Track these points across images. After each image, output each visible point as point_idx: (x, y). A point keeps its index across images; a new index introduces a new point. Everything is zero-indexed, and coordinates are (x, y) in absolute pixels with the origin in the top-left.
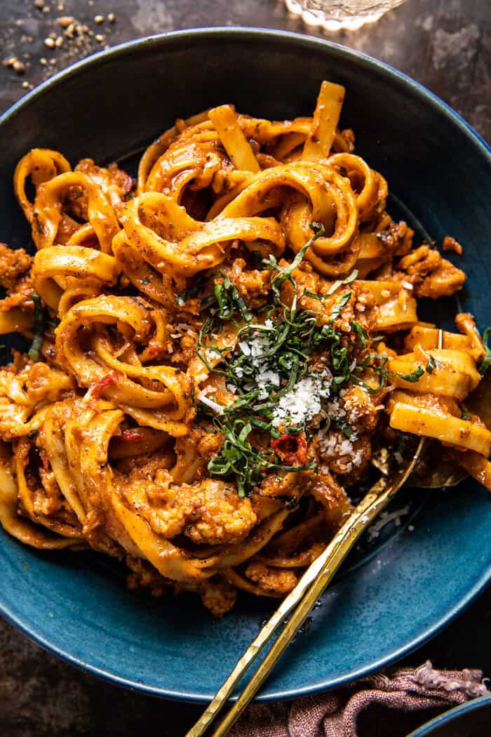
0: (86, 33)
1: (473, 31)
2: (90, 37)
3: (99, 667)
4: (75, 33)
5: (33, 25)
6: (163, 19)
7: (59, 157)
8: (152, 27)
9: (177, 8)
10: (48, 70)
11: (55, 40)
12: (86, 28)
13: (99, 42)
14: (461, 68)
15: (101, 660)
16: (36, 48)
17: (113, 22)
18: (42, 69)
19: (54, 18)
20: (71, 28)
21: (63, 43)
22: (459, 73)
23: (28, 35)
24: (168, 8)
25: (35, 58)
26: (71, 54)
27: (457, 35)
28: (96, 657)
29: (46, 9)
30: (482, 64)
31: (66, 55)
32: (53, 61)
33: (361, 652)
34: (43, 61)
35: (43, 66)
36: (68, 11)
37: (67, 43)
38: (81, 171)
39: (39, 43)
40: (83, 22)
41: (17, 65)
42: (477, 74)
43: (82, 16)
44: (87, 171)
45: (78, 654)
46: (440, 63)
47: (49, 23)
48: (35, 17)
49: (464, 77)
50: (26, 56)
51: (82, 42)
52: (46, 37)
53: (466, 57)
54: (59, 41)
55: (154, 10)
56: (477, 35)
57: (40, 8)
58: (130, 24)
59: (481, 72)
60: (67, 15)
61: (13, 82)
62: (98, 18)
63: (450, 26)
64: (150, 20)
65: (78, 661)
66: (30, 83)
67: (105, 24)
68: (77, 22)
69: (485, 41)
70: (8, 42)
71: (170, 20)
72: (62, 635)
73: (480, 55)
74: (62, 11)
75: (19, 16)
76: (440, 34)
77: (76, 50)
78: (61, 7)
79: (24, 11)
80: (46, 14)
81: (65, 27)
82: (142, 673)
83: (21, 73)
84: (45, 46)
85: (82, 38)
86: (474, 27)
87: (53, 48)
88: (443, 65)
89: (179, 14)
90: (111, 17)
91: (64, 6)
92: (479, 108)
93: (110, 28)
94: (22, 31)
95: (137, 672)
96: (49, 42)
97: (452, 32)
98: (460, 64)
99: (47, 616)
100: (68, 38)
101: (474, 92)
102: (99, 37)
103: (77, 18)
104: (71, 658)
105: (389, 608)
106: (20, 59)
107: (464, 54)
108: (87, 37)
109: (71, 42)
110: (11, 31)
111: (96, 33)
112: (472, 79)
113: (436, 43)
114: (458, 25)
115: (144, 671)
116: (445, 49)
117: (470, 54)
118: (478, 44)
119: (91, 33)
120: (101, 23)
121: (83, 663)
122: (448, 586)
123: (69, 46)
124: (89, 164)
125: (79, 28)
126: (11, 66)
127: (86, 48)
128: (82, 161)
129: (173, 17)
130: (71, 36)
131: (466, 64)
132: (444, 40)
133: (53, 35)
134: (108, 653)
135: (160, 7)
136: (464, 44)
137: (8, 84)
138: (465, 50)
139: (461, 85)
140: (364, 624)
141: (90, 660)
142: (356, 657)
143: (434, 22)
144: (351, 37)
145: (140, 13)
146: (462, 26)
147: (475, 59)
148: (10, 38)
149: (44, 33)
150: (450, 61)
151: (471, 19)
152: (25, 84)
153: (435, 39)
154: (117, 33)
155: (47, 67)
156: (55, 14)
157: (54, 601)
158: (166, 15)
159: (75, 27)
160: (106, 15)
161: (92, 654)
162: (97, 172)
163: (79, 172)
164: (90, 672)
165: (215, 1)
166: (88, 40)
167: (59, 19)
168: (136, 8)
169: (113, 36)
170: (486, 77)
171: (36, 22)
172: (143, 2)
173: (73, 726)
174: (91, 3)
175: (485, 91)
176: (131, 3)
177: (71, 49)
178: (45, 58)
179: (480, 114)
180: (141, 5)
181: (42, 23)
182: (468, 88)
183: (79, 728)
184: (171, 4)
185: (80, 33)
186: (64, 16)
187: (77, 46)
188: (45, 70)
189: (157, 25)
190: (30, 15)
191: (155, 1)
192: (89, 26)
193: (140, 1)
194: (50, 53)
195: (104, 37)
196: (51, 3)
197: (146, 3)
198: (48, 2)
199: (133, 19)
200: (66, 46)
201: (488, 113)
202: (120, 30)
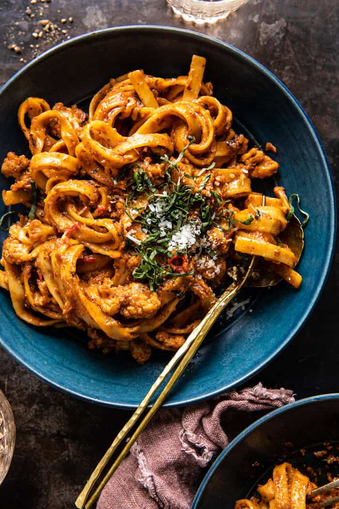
0: (56, 29)
1: (282, 22)
2: (59, 31)
3: (73, 390)
4: (50, 29)
5: (25, 25)
6: (101, 20)
7: (43, 102)
8: (95, 24)
9: (109, 13)
10: (35, 52)
11: (38, 33)
12: (56, 26)
13: (64, 34)
14: (275, 44)
15: (74, 387)
16: (27, 39)
17: (72, 22)
18: (31, 51)
19: (38, 21)
20: (47, 26)
21: (43, 35)
22: (275, 47)
23: (22, 31)
24: (104, 13)
25: (27, 44)
26: (48, 41)
27: (273, 25)
28: (72, 385)
29: (33, 15)
30: (288, 42)
31: (45, 42)
32: (37, 46)
33: (223, 379)
34: (32, 46)
35: (32, 48)
36: (45, 16)
37: (45, 35)
39: (29, 35)
40: (54, 22)
41: (16, 49)
42: (285, 47)
43: (53, 19)
44: (60, 110)
46: (263, 42)
47: (34, 23)
48: (26, 20)
49: (278, 50)
50: (22, 43)
51: (54, 34)
52: (33, 32)
53: (279, 38)
54: (40, 34)
55: (95, 14)
56: (285, 25)
57: (29, 15)
58: (81, 22)
59: (288, 46)
60: (45, 19)
61: (15, 58)
62: (63, 20)
63: (269, 20)
64: (93, 20)
65: (62, 387)
66: (24, 59)
67: (67, 23)
68: (50, 23)
69: (289, 28)
70: (11, 35)
71: (105, 20)
72: (52, 373)
73: (286, 37)
74: (42, 16)
75: (17, 19)
76: (263, 25)
77: (51, 39)
78: (41, 14)
79: (20, 17)
80: (32, 18)
81: (44, 26)
82: (98, 393)
83: (19, 53)
84: (33, 36)
85: (54, 32)
86: (283, 20)
87: (37, 38)
88: (265, 43)
89: (110, 17)
90: (71, 19)
91: (43, 13)
92: (287, 68)
93: (70, 26)
94: (19, 28)
95: (95, 393)
96: (35, 35)
97: (270, 23)
98: (276, 42)
99: (43, 363)
100: (46, 32)
101: (283, 58)
102: (64, 31)
103: (50, 20)
106: (18, 45)
107: (277, 36)
108: (57, 31)
109: (47, 34)
110: (13, 28)
111: (62, 29)
112: (282, 50)
113: (261, 30)
114: (273, 19)
116: (266, 33)
117: (281, 36)
118: (286, 30)
119: (59, 29)
120: (65, 23)
123: (47, 37)
124: (61, 105)
125: (52, 26)
126: (13, 49)
127: (57, 38)
128: (57, 104)
129: (107, 18)
130: (48, 31)
131: (278, 42)
132: (266, 28)
133: (37, 31)
134: (79, 383)
135: (99, 13)
136: (277, 30)
137: (11, 61)
138: (278, 34)
139: (276, 54)
140: (224, 365)
141: (68, 386)
142: (220, 382)
143: (259, 18)
144: (211, 28)
145: (88, 17)
146: (276, 19)
147: (284, 39)
148: (12, 33)
149: (31, 29)
150: (270, 40)
151: (281, 15)
152: (22, 60)
153: (260, 27)
154: (75, 28)
155: (34, 50)
156: (38, 18)
157: (46, 355)
158: (103, 18)
159: (50, 25)
160: (68, 18)
161: (69, 383)
162: (65, 110)
163: (56, 110)
165: (131, 9)
166: (58, 33)
167: (40, 22)
168: (85, 13)
169: (72, 30)
170: (290, 49)
171: (27, 23)
172: (89, 10)
173: (59, 432)
174: (59, 11)
175: (290, 57)
176: (82, 11)
177: (48, 38)
178: (33, 44)
179: (288, 71)
180: (88, 11)
181: (30, 23)
182: (280, 56)
183: (62, 433)
184: (105, 11)
185: (53, 29)
186: (42, 19)
187: (51, 37)
188: (33, 51)
189: (97, 23)
190: (23, 19)
191: (96, 9)
192: (58, 25)
193: (87, 9)
194: (35, 41)
195: (67, 31)
196: (35, 12)
197: (91, 10)
198: (33, 11)
199: (83, 20)
200: (45, 37)
201: (292, 70)
202: (77, 27)
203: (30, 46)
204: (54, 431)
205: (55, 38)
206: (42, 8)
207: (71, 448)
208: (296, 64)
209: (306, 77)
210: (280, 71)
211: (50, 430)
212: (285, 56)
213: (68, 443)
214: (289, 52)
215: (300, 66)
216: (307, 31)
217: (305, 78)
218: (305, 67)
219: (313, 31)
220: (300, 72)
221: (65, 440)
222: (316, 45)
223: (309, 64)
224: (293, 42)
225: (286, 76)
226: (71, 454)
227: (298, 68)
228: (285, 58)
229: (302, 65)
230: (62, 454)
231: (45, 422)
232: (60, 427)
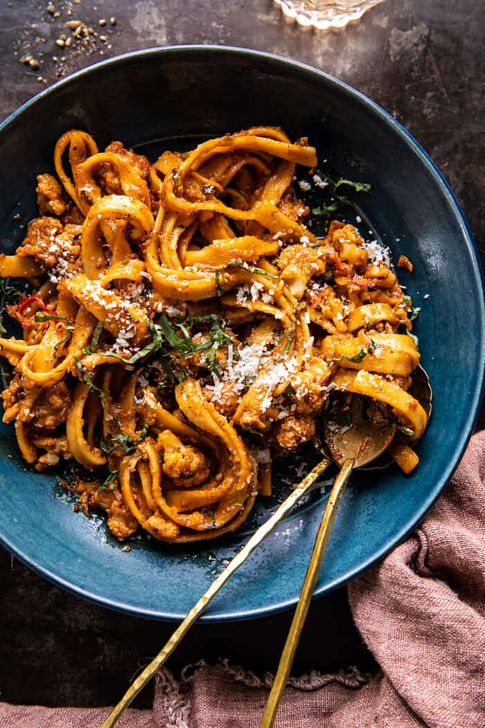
0: (91, 34)
1: (423, 29)
2: (95, 37)
4: (82, 34)
5: (46, 28)
6: (157, 22)
8: (148, 28)
9: (169, 12)
10: (59, 67)
11: (65, 40)
12: (91, 30)
13: (103, 41)
14: (413, 60)
15: (51, 564)
16: (49, 47)
17: (114, 24)
18: (54, 66)
19: (64, 21)
20: (78, 30)
21: (71, 44)
22: (412, 64)
23: (41, 37)
24: (162, 12)
25: (48, 56)
26: (79, 52)
27: (409, 32)
28: (48, 562)
29: (57, 14)
30: (431, 57)
31: (74, 53)
32: (63, 59)
34: (55, 58)
35: (55, 62)
36: (75, 15)
37: (75, 43)
38: (111, 151)
39: (51, 43)
40: (88, 25)
41: (32, 62)
42: (427, 64)
43: (87, 19)
44: (116, 151)
46: (395, 57)
47: (59, 26)
48: (47, 21)
49: (416, 68)
50: (41, 54)
51: (88, 41)
52: (58, 38)
53: (417, 51)
54: (68, 42)
55: (149, 13)
56: (426, 32)
57: (52, 14)
58: (129, 26)
59: (431, 63)
60: (75, 19)
61: (30, 76)
62: (102, 21)
63: (404, 25)
64: (146, 22)
65: (32, 562)
66: (43, 78)
67: (108, 26)
68: (83, 25)
69: (432, 37)
70: (25, 43)
71: (163, 22)
72: (22, 538)
73: (429, 50)
74: (70, 15)
75: (33, 20)
76: (394, 32)
77: (83, 49)
78: (69, 12)
79: (38, 16)
80: (57, 17)
81: (74, 29)
82: (85, 581)
83: (36, 69)
84: (56, 44)
85: (88, 38)
86: (424, 25)
87: (63, 47)
88: (398, 58)
89: (170, 17)
90: (112, 20)
91: (72, 11)
92: (429, 94)
93: (111, 29)
94: (36, 33)
95: (80, 579)
96: (60, 42)
97: (405, 30)
98: (413, 57)
99: (12, 520)
100: (76, 38)
101: (424, 80)
102: (103, 38)
103: (83, 21)
106: (35, 58)
107: (415, 48)
108: (92, 37)
109: (78, 42)
110: (27, 33)
111: (101, 34)
112: (423, 70)
113: (392, 39)
114: (410, 23)
116: (399, 44)
117: (420, 48)
118: (427, 40)
119: (96, 34)
120: (104, 25)
121: (36, 564)
122: (356, 549)
123: (77, 45)
124: (119, 146)
125: (85, 30)
126: (27, 63)
127: (92, 47)
128: (114, 143)
129: (165, 19)
130: (78, 36)
131: (417, 57)
132: (399, 37)
133: (63, 36)
134: (59, 560)
135: (155, 11)
136: (415, 40)
137: (25, 78)
138: (416, 45)
139: (414, 75)
141: (42, 563)
143: (389, 21)
144: (319, 34)
145: (138, 17)
146: (414, 24)
147: (425, 51)
148: (26, 40)
149: (55, 35)
150: (404, 54)
151: (421, 19)
152: (40, 78)
153: (390, 36)
154: (118, 33)
155: (59, 65)
156: (65, 18)
158: (160, 19)
159: (82, 28)
160: (109, 18)
161: (44, 558)
162: (124, 153)
163: (110, 153)
165: (201, 6)
166: (94, 40)
167: (67, 23)
168: (134, 12)
169: (115, 36)
170: (435, 68)
171: (48, 26)
172: (140, 6)
173: (90, 628)
174: (95, 8)
175: (434, 79)
176: (129, 8)
177: (79, 48)
178: (57, 56)
179: (430, 99)
180: (139, 9)
181: (53, 26)
182: (419, 78)
183: (95, 629)
184: (164, 8)
185: (86, 34)
186: (70, 20)
187: (83, 45)
188: (57, 66)
189: (152, 27)
190: (42, 19)
191: (150, 5)
192: (94, 28)
193: (137, 6)
194: (60, 51)
195: (107, 37)
196: (60, 9)
197: (142, 7)
198: (58, 8)
199: (132, 22)
200: (74, 46)
201: (437, 98)
202: (122, 31)
203: (52, 58)
204: (83, 627)
205: (90, 48)
206: (71, 4)
207: (107, 652)
208: (443, 90)
209: (458, 109)
210: (419, 99)
211: (78, 626)
212: (426, 78)
213: (103, 644)
214: (432, 72)
215: (448, 93)
216: (457, 41)
217: (456, 110)
218: (456, 93)
219: (467, 42)
220: (449, 101)
221: (100, 640)
222: (473, 64)
223: (461, 90)
224: (438, 58)
225: (428, 108)
226: (108, 660)
227: (446, 95)
228: (427, 80)
229: (452, 91)
230: (95, 661)
231: (70, 614)
232: (91, 620)
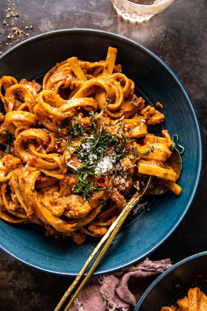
0: (22, 33)
1: (164, 27)
3: (35, 265)
4: (18, 33)
6: (50, 27)
7: (13, 79)
8: (46, 29)
9: (55, 22)
11: (11, 36)
12: (22, 31)
13: (27, 36)
16: (4, 39)
17: (32, 29)
18: (7, 47)
19: (11, 28)
20: (17, 31)
21: (14, 37)
22: (160, 42)
23: (1, 34)
24: (52, 23)
25: (4, 43)
26: (17, 41)
27: (158, 28)
28: (34, 262)
29: (7, 25)
30: (168, 39)
31: (15, 41)
32: (11, 44)
33: (132, 255)
34: (7, 44)
35: (7, 45)
36: (15, 25)
37: (15, 37)
38: (22, 83)
39: (5, 37)
40: (21, 29)
42: (166, 42)
43: (20, 27)
44: (24, 84)
45: (27, 261)
46: (152, 39)
47: (9, 30)
48: (3, 28)
49: (162, 44)
50: (1, 42)
51: (21, 36)
52: (8, 35)
54: (12, 37)
55: (47, 23)
56: (166, 28)
57: (5, 25)
58: (38, 29)
59: (168, 42)
60: (15, 27)
62: (27, 27)
64: (46, 27)
65: (27, 263)
66: (2, 52)
68: (19, 29)
69: (168, 30)
71: (53, 27)
72: (21, 254)
76: (152, 29)
77: (19, 39)
78: (13, 24)
80: (7, 26)
81: (15, 31)
84: (8, 38)
85: (21, 35)
87: (10, 39)
88: (154, 40)
89: (56, 25)
90: (31, 27)
91: (14, 23)
92: (168, 55)
93: (31, 31)
95: (49, 266)
96: (9, 37)
98: (160, 39)
99: (16, 247)
100: (16, 35)
102: (27, 34)
103: (19, 28)
104: (25, 262)
105: (141, 239)
107: (161, 35)
108: (23, 34)
109: (17, 36)
111: (26, 33)
112: (165, 44)
114: (158, 25)
115: (52, 266)
116: (154, 34)
117: (163, 35)
118: (166, 32)
119: (24, 33)
120: (28, 29)
121: (29, 264)
122: (162, 230)
123: (16, 38)
124: (25, 81)
125: (20, 31)
127: (23, 38)
128: (22, 80)
129: (54, 26)
130: (17, 34)
131: (162, 39)
132: (154, 31)
133: (10, 34)
134: (39, 260)
135: (49, 22)
136: (161, 32)
138: (162, 34)
139: (161, 47)
140: (132, 245)
141: (32, 263)
142: (130, 257)
145: (42, 25)
147: (165, 36)
149: (7, 34)
150: (157, 38)
154: (34, 32)
155: (9, 46)
156: (11, 26)
157: (18, 242)
158: (52, 26)
159: (18, 31)
160: (29, 26)
162: (28, 83)
164: (32, 267)
165: (69, 20)
166: (23, 35)
167: (12, 29)
168: (41, 23)
169: (32, 33)
170: (170, 43)
171: (4, 30)
172: (43, 21)
173: (28, 288)
174: (24, 22)
175: (169, 48)
176: (38, 21)
177: (17, 39)
178: (8, 43)
179: (168, 57)
181: (6, 30)
182: (163, 48)
183: (30, 288)
184: (53, 21)
185: (20, 33)
186: (14, 27)
187: (19, 38)
188: (8, 47)
189: (48, 29)
190: (1, 27)
191: (47, 20)
192: (23, 30)
193: (42, 20)
194: (9, 41)
195: (29, 34)
196: (9, 23)
197: (44, 21)
198: (8, 22)
199: (39, 27)
200: (15, 38)
201: (171, 56)
202: (35, 31)
203: (6, 44)
204: (25, 287)
205: (22, 39)
206: (13, 20)
207: (36, 298)
208: (173, 53)
209: (180, 61)
210: (163, 57)
211: (23, 287)
212: (166, 48)
213: (34, 295)
214: (168, 45)
215: (175, 54)
216: (179, 32)
217: (179, 61)
218: (179, 54)
219: (183, 32)
220: (176, 57)
221: (33, 293)
222: (185, 41)
223: (181, 53)
224: (171, 39)
225: (167, 60)
226: (36, 302)
227: (175, 55)
228: (166, 49)
229: (177, 53)
230: (30, 302)
231: (19, 282)
232: (29, 284)
